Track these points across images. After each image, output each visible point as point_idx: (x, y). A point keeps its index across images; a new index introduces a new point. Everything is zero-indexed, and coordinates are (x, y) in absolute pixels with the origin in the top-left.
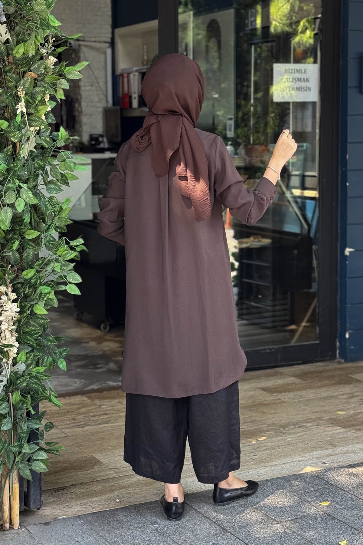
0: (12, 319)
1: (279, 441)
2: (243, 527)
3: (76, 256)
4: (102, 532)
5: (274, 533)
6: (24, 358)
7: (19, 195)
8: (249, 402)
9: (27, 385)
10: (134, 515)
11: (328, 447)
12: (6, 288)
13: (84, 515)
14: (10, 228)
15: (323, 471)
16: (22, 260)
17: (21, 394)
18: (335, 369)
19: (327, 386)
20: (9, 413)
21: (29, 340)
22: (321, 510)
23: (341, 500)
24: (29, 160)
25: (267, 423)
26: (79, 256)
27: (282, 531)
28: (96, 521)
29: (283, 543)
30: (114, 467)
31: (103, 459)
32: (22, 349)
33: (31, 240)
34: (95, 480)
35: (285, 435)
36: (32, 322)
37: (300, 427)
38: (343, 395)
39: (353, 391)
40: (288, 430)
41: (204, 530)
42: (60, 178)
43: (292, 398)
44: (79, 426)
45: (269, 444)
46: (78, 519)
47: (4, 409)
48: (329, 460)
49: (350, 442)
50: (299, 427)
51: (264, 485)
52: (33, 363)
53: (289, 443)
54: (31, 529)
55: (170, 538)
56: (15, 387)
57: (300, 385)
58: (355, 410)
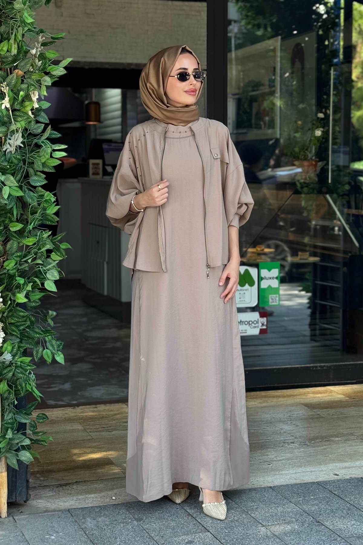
1: (299, 453)
6: (10, 348)
9: (13, 375)
13: (74, 509)
16: (5, 251)
17: (8, 384)
27: (263, 533)
32: (8, 339)
33: (15, 232)
34: (100, 479)
35: (309, 447)
37: (327, 441)
42: (42, 169)
44: (108, 431)
46: (67, 512)
48: (343, 472)
52: (18, 353)
54: (18, 519)
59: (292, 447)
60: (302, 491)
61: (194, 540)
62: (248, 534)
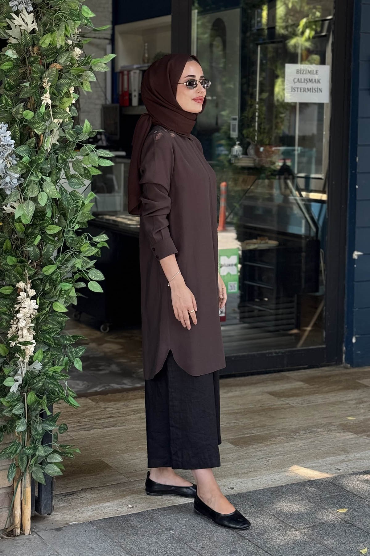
0: (30, 317)
1: (290, 447)
2: (261, 534)
3: (97, 253)
4: (116, 538)
5: (293, 541)
6: (41, 357)
7: (42, 188)
8: (257, 406)
9: (43, 385)
10: (148, 521)
11: (341, 453)
12: (25, 284)
13: (96, 520)
14: (31, 222)
15: (338, 477)
16: (41, 256)
17: (36, 394)
18: (342, 374)
19: (335, 391)
20: (24, 414)
21: (47, 339)
22: (339, 517)
23: (358, 507)
24: (51, 153)
25: (277, 428)
26: (100, 253)
27: (300, 538)
28: (110, 527)
29: (303, 551)
30: (124, 472)
31: (112, 464)
32: (39, 347)
33: (51, 235)
34: (105, 485)
35: (296, 440)
36: (50, 319)
37: (311, 432)
38: (351, 400)
39: (361, 396)
40: (299, 436)
41: (221, 537)
42: (83, 173)
43: (300, 403)
44: (85, 429)
45: (280, 449)
46: (90, 524)
47: (19, 409)
48: (343, 466)
49: (363, 449)
50: (309, 433)
51: (279, 491)
52: (50, 362)
53: (301, 449)
54: (43, 535)
55: (187, 545)
56: (30, 387)
57: (307, 390)
58: (365, 416)
59: (281, 441)
60: (315, 490)
61: (236, 550)
62: (287, 540)
